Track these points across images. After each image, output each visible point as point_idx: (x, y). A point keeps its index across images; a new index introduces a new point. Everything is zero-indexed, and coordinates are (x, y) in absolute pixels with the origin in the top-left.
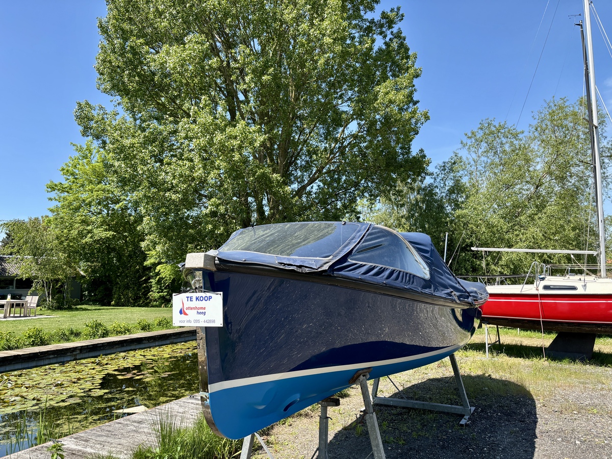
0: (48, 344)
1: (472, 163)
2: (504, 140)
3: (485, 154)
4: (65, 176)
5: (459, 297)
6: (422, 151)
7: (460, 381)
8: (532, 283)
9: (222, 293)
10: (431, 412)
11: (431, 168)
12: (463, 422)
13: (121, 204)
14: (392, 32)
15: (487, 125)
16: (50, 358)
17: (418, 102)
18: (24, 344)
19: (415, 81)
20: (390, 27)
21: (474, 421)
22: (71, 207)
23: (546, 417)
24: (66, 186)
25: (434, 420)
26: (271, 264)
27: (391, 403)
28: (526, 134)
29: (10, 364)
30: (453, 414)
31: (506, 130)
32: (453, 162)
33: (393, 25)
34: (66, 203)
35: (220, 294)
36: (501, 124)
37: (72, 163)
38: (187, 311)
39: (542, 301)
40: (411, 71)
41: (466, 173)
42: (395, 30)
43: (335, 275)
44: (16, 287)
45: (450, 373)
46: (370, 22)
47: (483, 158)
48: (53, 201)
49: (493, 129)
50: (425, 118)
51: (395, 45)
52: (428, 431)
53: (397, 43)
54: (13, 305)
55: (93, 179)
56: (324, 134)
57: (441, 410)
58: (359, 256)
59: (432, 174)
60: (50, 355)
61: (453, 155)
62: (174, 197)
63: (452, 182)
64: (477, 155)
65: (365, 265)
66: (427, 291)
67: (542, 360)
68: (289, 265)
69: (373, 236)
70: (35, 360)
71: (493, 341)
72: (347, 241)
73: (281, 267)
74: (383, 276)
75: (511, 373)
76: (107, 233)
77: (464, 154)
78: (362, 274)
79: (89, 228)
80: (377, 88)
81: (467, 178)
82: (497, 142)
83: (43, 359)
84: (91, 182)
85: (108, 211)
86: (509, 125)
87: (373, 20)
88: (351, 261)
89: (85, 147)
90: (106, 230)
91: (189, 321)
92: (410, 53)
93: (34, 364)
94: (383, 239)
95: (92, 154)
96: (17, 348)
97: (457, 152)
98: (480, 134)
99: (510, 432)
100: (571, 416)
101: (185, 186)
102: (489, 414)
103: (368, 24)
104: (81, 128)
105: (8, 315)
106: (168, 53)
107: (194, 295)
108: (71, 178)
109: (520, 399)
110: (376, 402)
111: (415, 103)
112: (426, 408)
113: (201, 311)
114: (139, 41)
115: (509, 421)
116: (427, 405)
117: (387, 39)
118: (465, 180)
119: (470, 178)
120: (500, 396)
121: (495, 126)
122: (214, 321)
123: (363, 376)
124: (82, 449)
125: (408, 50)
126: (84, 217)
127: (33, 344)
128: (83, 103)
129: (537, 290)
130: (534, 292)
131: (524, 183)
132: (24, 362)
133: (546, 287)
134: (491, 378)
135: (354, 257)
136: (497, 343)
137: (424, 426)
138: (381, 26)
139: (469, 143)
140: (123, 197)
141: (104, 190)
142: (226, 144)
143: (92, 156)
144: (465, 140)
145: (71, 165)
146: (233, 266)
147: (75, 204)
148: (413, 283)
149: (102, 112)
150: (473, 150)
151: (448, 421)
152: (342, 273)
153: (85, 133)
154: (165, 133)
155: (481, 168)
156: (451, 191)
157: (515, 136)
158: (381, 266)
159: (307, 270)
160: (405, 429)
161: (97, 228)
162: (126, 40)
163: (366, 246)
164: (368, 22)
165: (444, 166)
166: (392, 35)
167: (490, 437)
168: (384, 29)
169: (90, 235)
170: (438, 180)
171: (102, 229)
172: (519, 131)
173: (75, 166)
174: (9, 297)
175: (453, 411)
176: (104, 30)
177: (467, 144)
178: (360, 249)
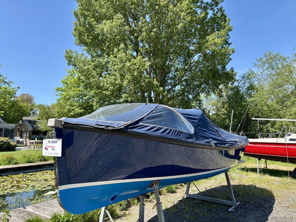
0: (48, 161)
1: (260, 74)
2: (278, 62)
3: (267, 69)
4: (63, 84)
5: (216, 144)
6: (232, 68)
7: (231, 188)
8: (283, 137)
9: (61, 139)
10: (215, 203)
11: (237, 77)
12: (230, 210)
13: (87, 97)
14: (218, 8)
15: (268, 54)
16: (47, 167)
17: (231, 43)
18: (36, 161)
19: (230, 33)
20: (216, 6)
21: (237, 210)
22: (66, 98)
23: (279, 209)
24: (63, 89)
25: (216, 208)
26: (91, 125)
27: (195, 198)
28: (290, 58)
29: (28, 169)
30: (227, 205)
31: (279, 56)
32: (249, 74)
33: (218, 5)
34: (63, 96)
35: (61, 140)
36: (277, 54)
37: (66, 78)
38: (48, 148)
39: (288, 147)
40: (227, 27)
41: (256, 80)
42: (219, 7)
43: (128, 131)
44: (43, 134)
45: (225, 183)
46: (206, 4)
47: (266, 72)
48: (58, 96)
49: (272, 56)
50: (232, 52)
51: (219, 15)
52: (210, 213)
53: (220, 13)
54: (38, 142)
55: (75, 85)
56: (183, 61)
57: (220, 203)
58: (147, 121)
59: (237, 81)
60: (47, 166)
61: (249, 70)
62: (107, 93)
63: (249, 84)
64: (263, 70)
65: (149, 126)
66: (190, 140)
67: (288, 178)
68: (101, 125)
69: (158, 111)
70: (40, 168)
71: (262, 167)
72: (143, 113)
73: (97, 126)
74: (159, 132)
75: (268, 185)
76: (81, 110)
77: (255, 70)
78: (146, 131)
79: (73, 108)
80: (208, 37)
81: (257, 82)
82: (274, 63)
83: (44, 168)
84: (74, 87)
85: (82, 100)
86: (281, 54)
87: (208, 2)
88: (141, 124)
89: (72, 71)
90: (81, 109)
91: (48, 153)
92: (227, 18)
93: (39, 170)
94: (164, 112)
95: (74, 74)
96: (33, 162)
97: (251, 69)
98: (264, 59)
99: (255, 217)
100: (293, 210)
101: (112, 88)
102: (247, 206)
103: (205, 5)
104: (67, 62)
105: (36, 147)
106: (105, 24)
107: (51, 140)
108: (66, 85)
109: (268, 199)
110: (188, 197)
111: (230, 44)
112: (213, 201)
113: (53, 148)
114: (92, 19)
115: (256, 211)
116: (214, 200)
117: (215, 12)
118: (256, 83)
119: (259, 82)
120: (257, 197)
121: (273, 55)
122: (58, 154)
123: (156, 184)
124: (34, 212)
125: (226, 17)
126: (71, 103)
127: (41, 161)
128: (68, 50)
129: (286, 141)
130: (284, 142)
131: (289, 85)
132: (35, 169)
133: (291, 140)
134: (256, 187)
135: (144, 122)
136: (266, 168)
137: (208, 211)
138: (212, 5)
139: (258, 64)
140: (88, 94)
141: (80, 91)
142: (131, 68)
143: (75, 75)
144: (256, 62)
145: (65, 79)
146: (70, 126)
147: (68, 97)
148: (180, 135)
149: (76, 54)
150: (261, 67)
151: (223, 209)
152: (133, 130)
153: (69, 64)
154: (103, 63)
155: (265, 77)
156: (248, 89)
157: (284, 60)
158: (159, 126)
159: (111, 128)
160: (198, 211)
161: (76, 108)
162: (86, 19)
163: (152, 116)
164: (205, 4)
165: (244, 76)
166: (218, 9)
167: (242, 219)
168: (213, 7)
169: (73, 111)
170: (241, 83)
171: (79, 109)
172: (286, 57)
173: (67, 79)
174: (36, 139)
175: (227, 204)
176: (76, 15)
177: (257, 64)
178: (148, 117)
